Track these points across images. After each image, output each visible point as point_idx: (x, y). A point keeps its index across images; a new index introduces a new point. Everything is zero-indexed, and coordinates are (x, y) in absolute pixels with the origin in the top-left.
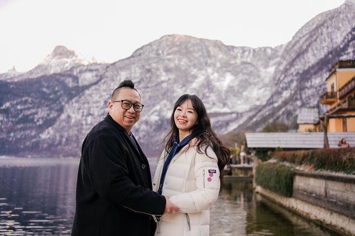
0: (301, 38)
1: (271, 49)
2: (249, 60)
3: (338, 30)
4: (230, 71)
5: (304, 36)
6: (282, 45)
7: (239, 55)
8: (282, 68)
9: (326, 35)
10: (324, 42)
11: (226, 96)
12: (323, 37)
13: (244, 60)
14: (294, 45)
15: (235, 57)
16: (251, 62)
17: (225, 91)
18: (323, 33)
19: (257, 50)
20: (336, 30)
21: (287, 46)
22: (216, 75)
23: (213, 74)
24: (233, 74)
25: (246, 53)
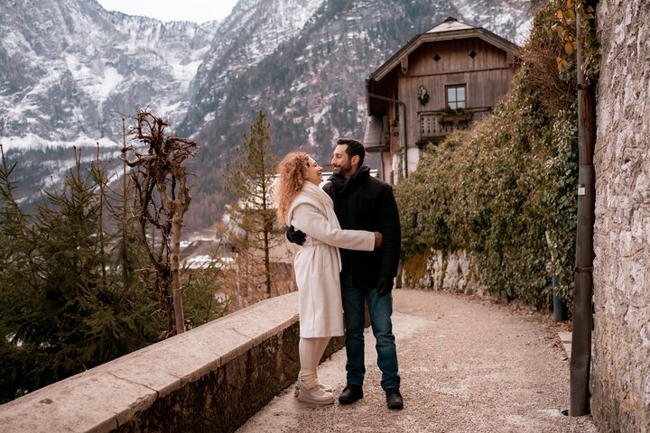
0: (245, 12)
1: (196, 27)
2: (152, 46)
3: (303, 6)
4: (115, 66)
5: (249, 11)
6: (215, 22)
7: (133, 34)
8: (209, 66)
9: (282, 13)
10: (278, 27)
11: (105, 115)
12: (277, 16)
13: (143, 44)
14: (233, 25)
15: (126, 38)
16: (156, 50)
17: (104, 103)
18: (279, 9)
19: (167, 27)
20: (300, 6)
21: (223, 25)
22: (85, 70)
23: (79, 68)
24: (120, 72)
25: (148, 32)
